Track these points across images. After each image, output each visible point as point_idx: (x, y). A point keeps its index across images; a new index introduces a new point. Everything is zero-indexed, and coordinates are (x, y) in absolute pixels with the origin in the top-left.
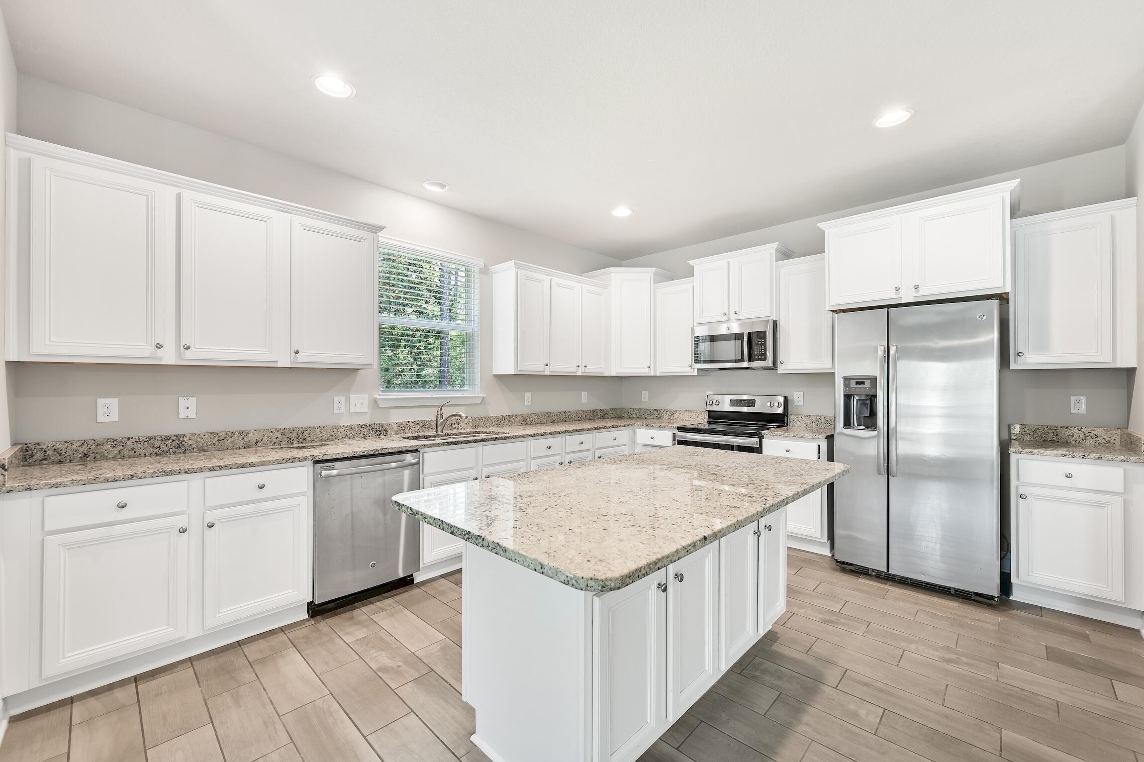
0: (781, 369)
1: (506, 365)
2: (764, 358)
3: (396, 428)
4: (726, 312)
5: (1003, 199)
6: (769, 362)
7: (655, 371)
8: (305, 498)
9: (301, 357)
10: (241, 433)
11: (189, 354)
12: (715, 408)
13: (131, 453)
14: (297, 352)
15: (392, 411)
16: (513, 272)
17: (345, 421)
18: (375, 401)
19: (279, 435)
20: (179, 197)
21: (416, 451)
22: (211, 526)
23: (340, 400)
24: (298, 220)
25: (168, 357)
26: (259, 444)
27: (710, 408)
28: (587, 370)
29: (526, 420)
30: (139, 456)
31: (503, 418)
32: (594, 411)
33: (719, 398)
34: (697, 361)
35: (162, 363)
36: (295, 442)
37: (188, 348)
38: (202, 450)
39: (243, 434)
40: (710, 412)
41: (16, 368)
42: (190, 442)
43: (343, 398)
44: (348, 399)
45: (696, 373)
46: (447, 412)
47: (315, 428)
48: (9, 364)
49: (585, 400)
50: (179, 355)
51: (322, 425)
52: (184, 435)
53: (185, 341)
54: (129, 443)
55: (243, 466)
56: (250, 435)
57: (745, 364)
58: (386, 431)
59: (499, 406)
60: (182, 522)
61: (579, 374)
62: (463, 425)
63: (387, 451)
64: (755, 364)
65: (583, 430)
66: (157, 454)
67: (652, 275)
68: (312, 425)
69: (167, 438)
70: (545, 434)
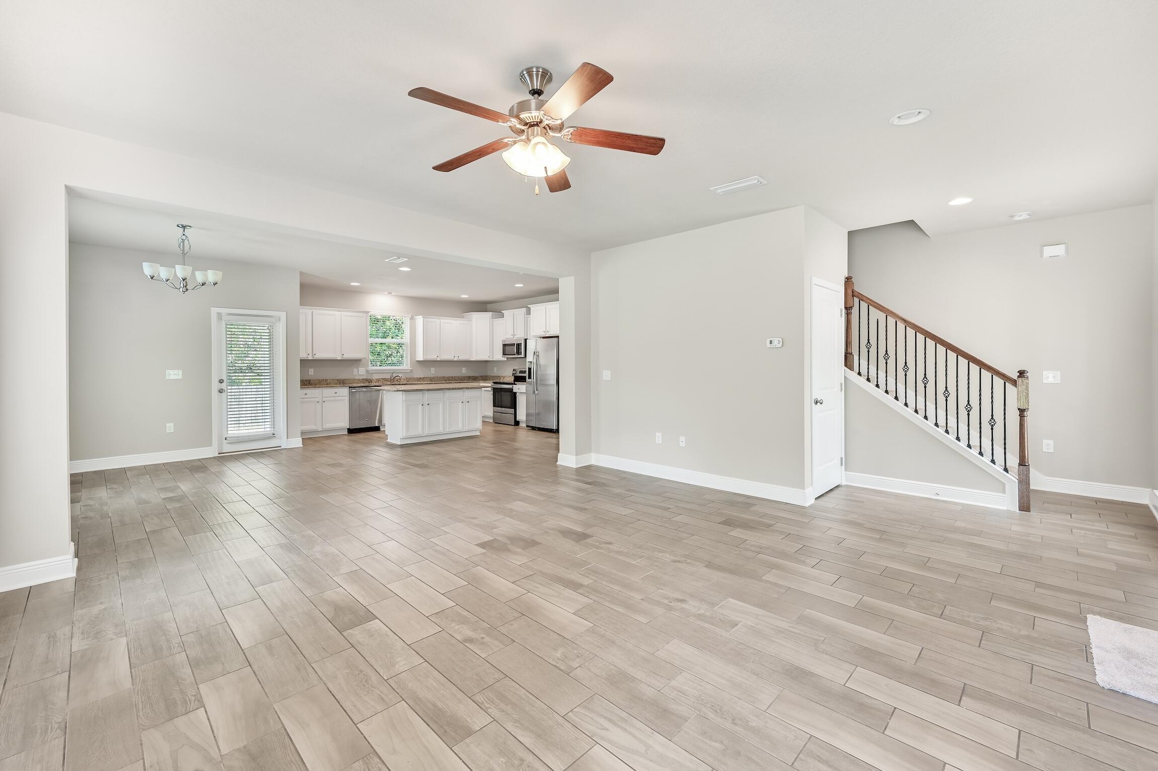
1: (420, 357)
6: (523, 356)
8: (347, 397)
9: (344, 356)
11: (315, 356)
16: (422, 319)
17: (357, 378)
18: (368, 370)
22: (324, 402)
23: (355, 370)
25: (310, 358)
29: (432, 380)
31: (420, 378)
32: (469, 377)
34: (504, 355)
44: (358, 370)
46: (395, 375)
49: (464, 371)
53: (314, 353)
59: (419, 373)
60: (318, 400)
62: (402, 381)
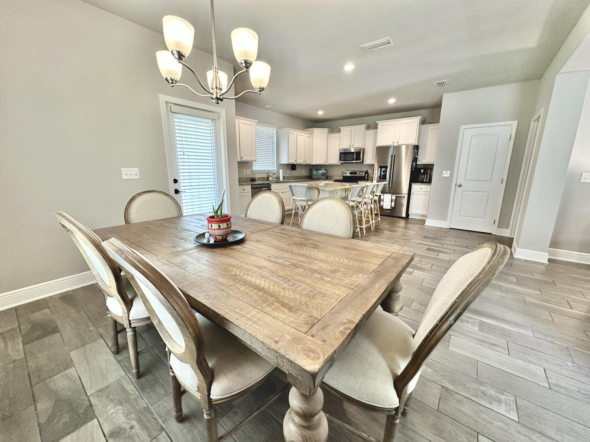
0: (364, 163)
2: (360, 159)
4: (350, 145)
5: (418, 120)
6: (361, 161)
7: (327, 163)
8: (250, 193)
12: (345, 175)
14: (242, 157)
21: (269, 184)
27: (343, 175)
28: (306, 162)
29: (288, 178)
33: (347, 172)
34: (340, 160)
40: (343, 176)
43: (245, 170)
45: (340, 164)
49: (304, 173)
57: (355, 162)
58: (255, 180)
61: (304, 164)
64: (357, 161)
67: (328, 131)
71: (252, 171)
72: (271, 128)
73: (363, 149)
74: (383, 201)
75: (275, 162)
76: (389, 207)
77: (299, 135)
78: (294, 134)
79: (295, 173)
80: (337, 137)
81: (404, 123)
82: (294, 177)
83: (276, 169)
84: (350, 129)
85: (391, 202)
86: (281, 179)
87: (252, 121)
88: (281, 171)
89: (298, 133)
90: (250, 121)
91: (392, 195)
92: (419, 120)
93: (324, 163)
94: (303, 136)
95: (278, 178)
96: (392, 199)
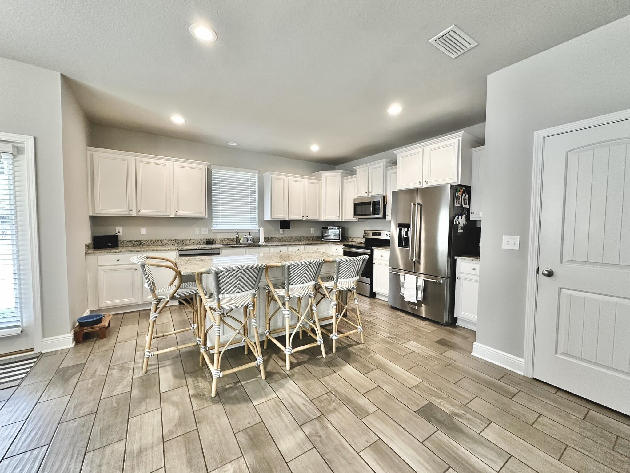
0: (386, 219)
2: (379, 214)
3: (219, 241)
4: (367, 192)
7: (341, 219)
10: (160, 240)
12: (367, 237)
13: (126, 245)
14: (176, 212)
15: (218, 234)
19: (174, 241)
20: (136, 160)
21: (219, 249)
24: (176, 163)
26: (167, 244)
27: (365, 237)
28: (308, 218)
30: (128, 246)
33: (368, 232)
35: (132, 216)
36: (180, 244)
37: (139, 211)
38: (148, 245)
39: (161, 241)
41: (91, 217)
42: (144, 243)
43: (198, 229)
45: (357, 220)
47: (187, 240)
48: (90, 216)
50: (137, 213)
51: (190, 238)
52: (142, 240)
54: (125, 242)
55: (154, 251)
56: (164, 241)
57: (371, 216)
58: (215, 242)
61: (303, 220)
63: (206, 248)
64: (375, 216)
65: (299, 244)
66: (134, 246)
67: (341, 174)
68: (186, 238)
69: (137, 241)
70: (278, 245)
71: (210, 231)
72: (250, 174)
73: (384, 196)
74: (403, 286)
75: (257, 217)
76: (414, 300)
77: (293, 181)
78: (283, 179)
79: (288, 233)
80: (353, 181)
81: (434, 149)
82: (292, 238)
83: (257, 227)
84: (366, 168)
85: (417, 289)
86: (262, 240)
87: (200, 164)
88: (262, 230)
89: (291, 178)
90: (195, 163)
91: (417, 278)
92: (460, 139)
93: (338, 219)
94: (301, 182)
95: (258, 240)
96: (418, 284)
